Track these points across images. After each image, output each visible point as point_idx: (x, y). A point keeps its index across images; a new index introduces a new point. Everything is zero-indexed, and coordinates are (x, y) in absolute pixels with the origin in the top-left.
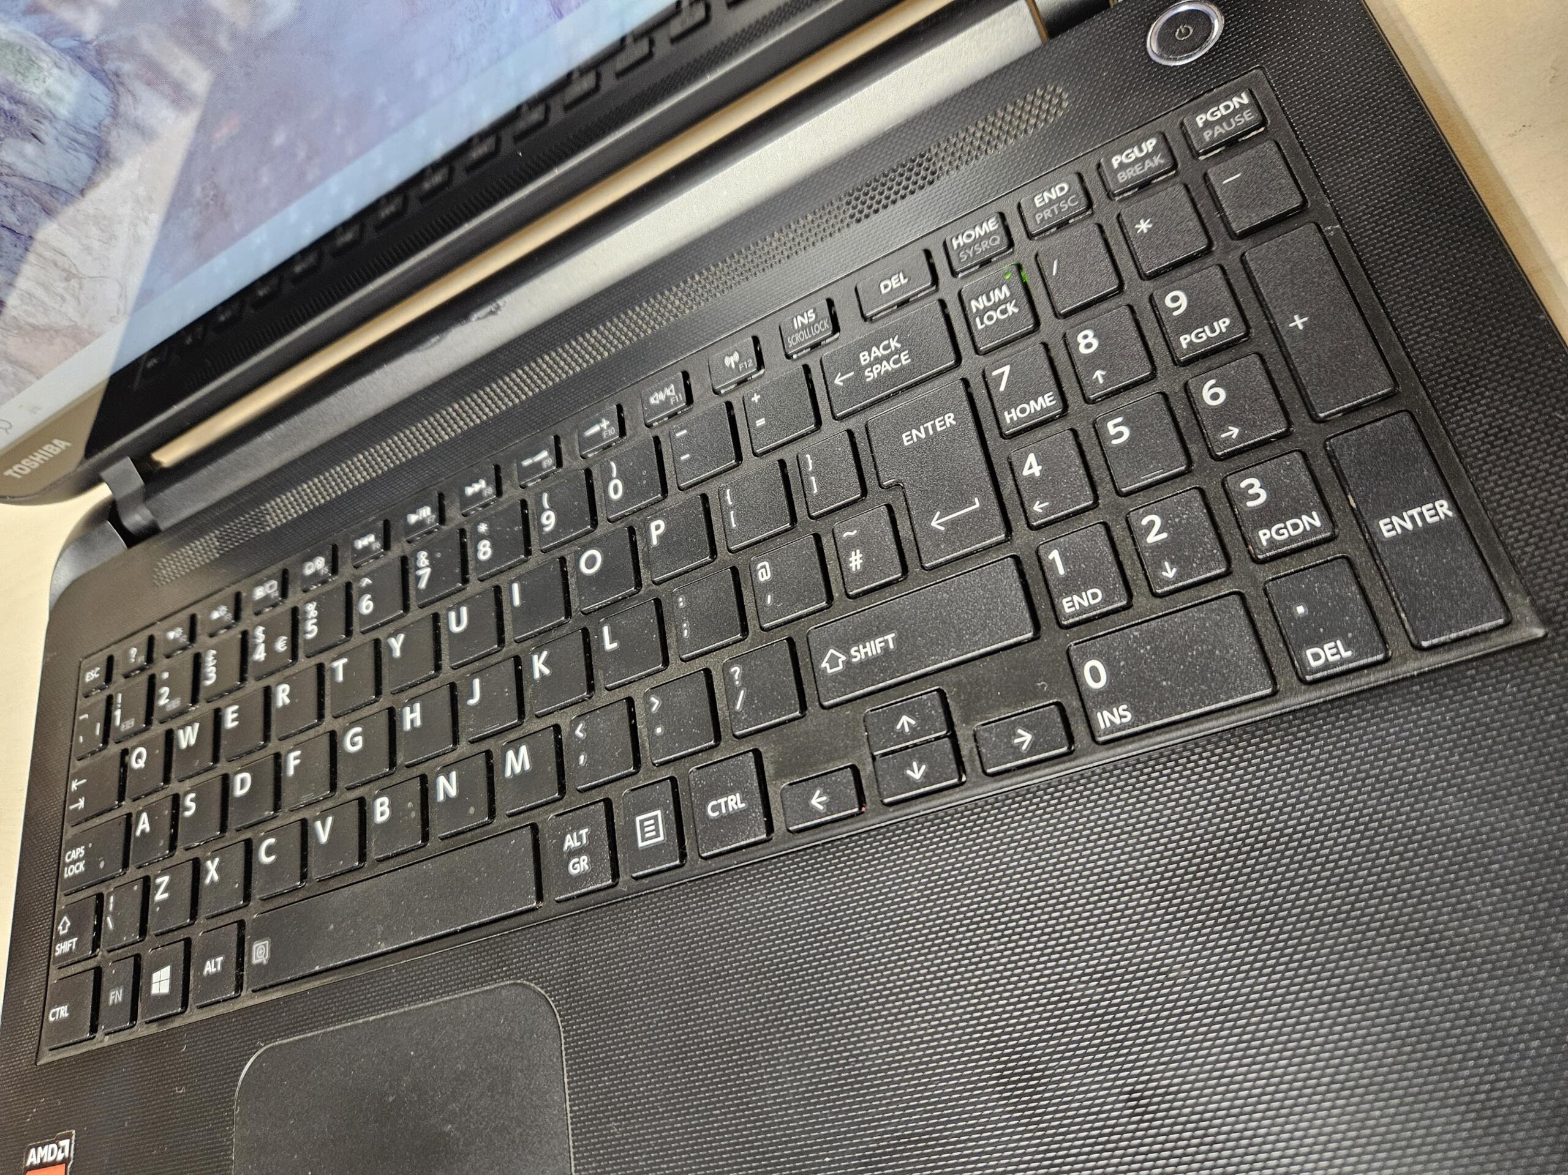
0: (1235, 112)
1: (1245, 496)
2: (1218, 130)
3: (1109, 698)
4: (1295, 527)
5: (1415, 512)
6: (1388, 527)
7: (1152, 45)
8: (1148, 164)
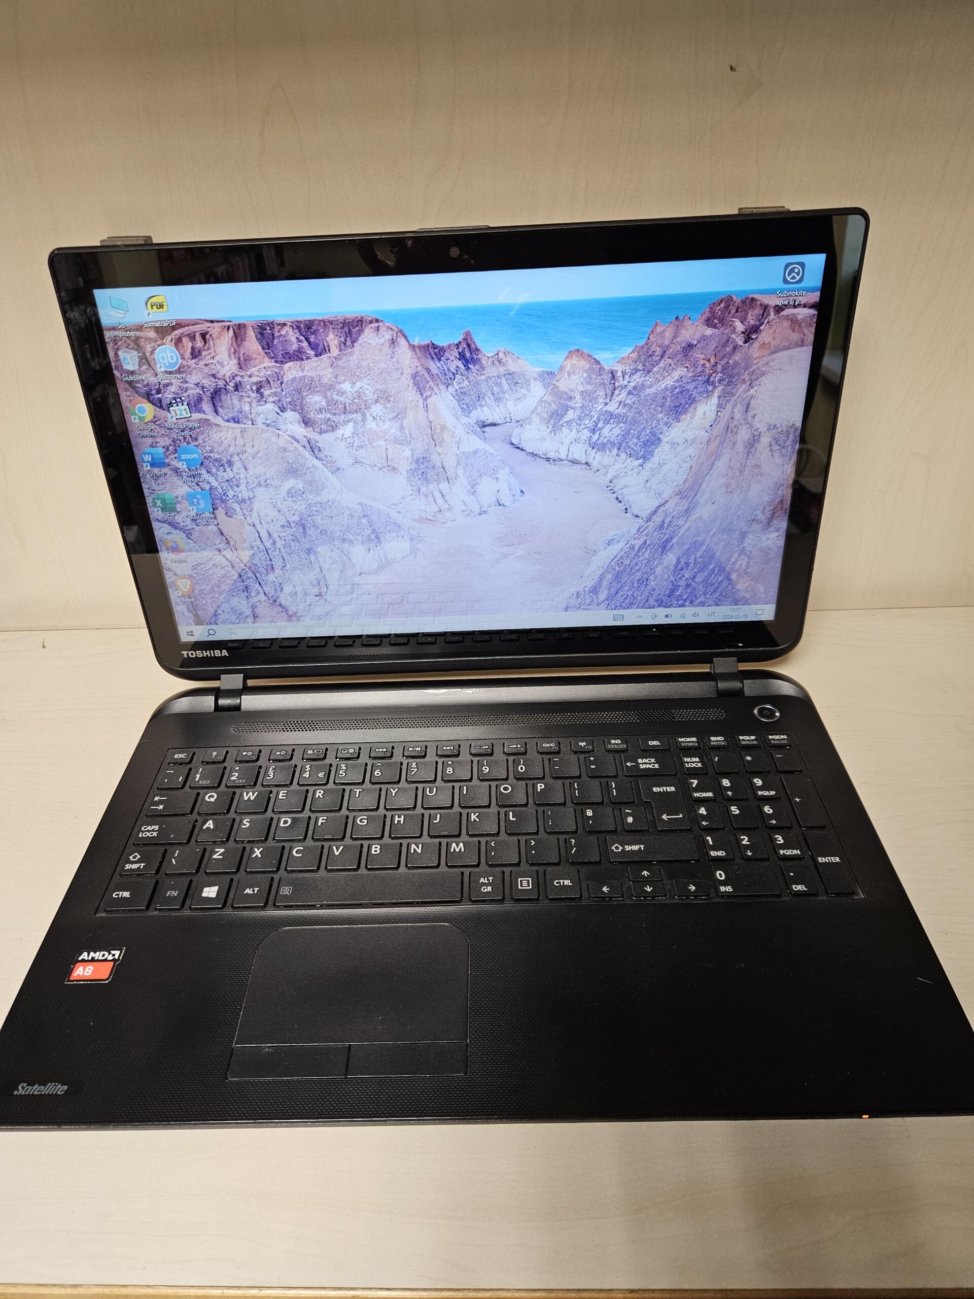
0: (782, 739)
1: (776, 840)
2: (776, 742)
3: (724, 883)
4: (792, 852)
5: (829, 858)
6: (821, 860)
7: (756, 711)
8: (752, 742)
